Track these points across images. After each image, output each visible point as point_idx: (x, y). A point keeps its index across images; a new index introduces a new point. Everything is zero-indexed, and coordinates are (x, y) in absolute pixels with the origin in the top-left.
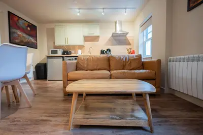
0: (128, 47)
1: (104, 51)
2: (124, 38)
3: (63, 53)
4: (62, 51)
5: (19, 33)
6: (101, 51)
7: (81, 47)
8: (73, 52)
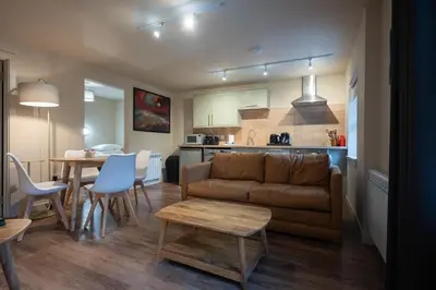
0: (331, 128)
1: (276, 136)
2: (320, 109)
3: (205, 143)
4: (203, 136)
5: (146, 114)
6: (272, 136)
7: (235, 130)
8: (223, 137)
